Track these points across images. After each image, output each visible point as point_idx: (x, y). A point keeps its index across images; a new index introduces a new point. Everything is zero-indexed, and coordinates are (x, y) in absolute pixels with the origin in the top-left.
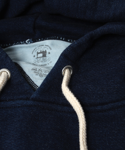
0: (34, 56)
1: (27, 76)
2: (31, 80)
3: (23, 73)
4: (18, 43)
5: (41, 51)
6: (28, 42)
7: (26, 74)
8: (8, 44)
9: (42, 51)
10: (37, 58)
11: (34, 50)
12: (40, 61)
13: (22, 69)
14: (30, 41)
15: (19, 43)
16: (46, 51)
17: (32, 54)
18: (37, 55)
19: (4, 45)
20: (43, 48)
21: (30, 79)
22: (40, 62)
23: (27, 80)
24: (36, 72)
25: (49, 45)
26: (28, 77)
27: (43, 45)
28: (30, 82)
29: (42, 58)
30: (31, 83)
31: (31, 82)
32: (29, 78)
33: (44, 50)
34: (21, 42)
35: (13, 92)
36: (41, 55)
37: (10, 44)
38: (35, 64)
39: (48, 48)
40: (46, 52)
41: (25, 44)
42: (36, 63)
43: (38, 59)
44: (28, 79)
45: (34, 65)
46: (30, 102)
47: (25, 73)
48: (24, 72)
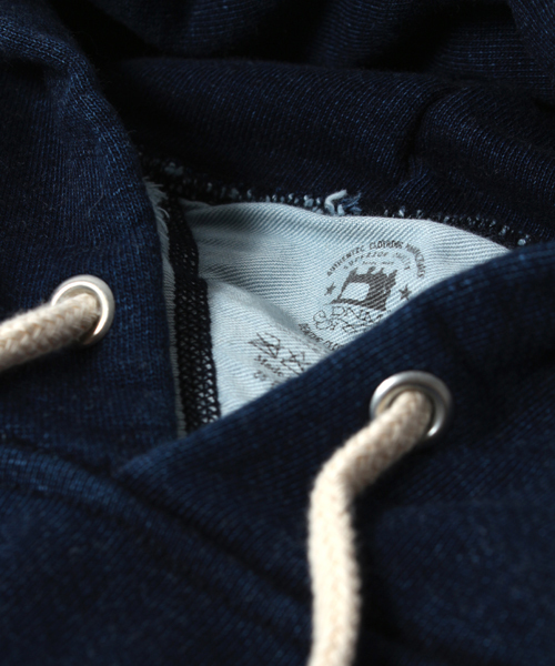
0: (330, 290)
1: (209, 366)
2: (215, 395)
3: (199, 341)
4: (290, 197)
5: (372, 269)
6: (336, 203)
7: (210, 354)
8: (243, 191)
9: (374, 273)
10: (335, 302)
11: (349, 256)
12: (341, 324)
13: (209, 322)
14: (344, 203)
15: (296, 201)
16: (393, 275)
17: (329, 274)
18: (343, 289)
19: (224, 189)
20: (389, 258)
21: (214, 387)
22: (338, 329)
23: (195, 387)
24: (268, 366)
25: (425, 252)
26: (213, 370)
27: (398, 245)
28: (205, 399)
29: (357, 308)
30: (204, 408)
31: (207, 402)
32: (214, 379)
33: (388, 271)
34: (305, 198)
35: (60, 408)
36: (360, 291)
37: (252, 193)
38: (314, 330)
39: (413, 264)
40: (391, 280)
41: (319, 211)
42: (320, 326)
43: (340, 311)
44: (204, 382)
45: (306, 333)
46: (100, 492)
47: (210, 346)
48: (209, 338)
